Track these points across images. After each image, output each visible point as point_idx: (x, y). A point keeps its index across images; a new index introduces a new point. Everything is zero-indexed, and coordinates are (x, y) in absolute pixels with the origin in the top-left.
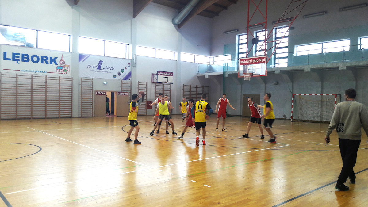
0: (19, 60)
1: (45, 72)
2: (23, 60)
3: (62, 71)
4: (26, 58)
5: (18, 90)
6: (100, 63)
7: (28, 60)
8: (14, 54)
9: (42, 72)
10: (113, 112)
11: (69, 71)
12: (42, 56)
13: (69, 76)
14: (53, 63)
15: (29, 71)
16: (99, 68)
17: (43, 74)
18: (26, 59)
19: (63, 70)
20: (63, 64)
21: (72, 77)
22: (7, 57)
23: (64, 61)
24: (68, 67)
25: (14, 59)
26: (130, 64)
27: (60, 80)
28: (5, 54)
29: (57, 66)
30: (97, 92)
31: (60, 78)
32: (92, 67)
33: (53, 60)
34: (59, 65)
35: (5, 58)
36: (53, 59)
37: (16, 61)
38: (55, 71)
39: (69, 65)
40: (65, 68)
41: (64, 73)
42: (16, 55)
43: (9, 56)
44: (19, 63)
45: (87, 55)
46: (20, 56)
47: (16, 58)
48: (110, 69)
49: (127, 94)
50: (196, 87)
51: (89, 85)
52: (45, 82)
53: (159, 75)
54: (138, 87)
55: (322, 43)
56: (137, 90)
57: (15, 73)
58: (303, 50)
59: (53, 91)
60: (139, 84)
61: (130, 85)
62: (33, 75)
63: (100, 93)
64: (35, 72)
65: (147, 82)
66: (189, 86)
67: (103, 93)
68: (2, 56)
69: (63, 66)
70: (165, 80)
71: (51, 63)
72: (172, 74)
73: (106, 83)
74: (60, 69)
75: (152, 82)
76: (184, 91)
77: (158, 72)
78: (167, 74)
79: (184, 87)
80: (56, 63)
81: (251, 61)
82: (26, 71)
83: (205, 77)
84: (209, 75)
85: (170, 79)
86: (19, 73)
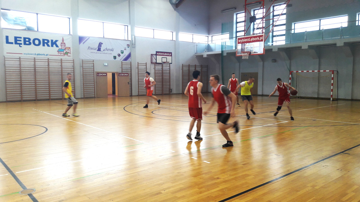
0: (21, 44)
1: (47, 55)
2: (25, 44)
3: (63, 54)
4: (27, 41)
5: (22, 73)
6: (100, 44)
7: (30, 44)
8: (16, 38)
9: (44, 55)
10: (114, 93)
11: (70, 54)
12: (43, 39)
13: (71, 58)
14: (54, 45)
15: (31, 54)
16: (99, 50)
17: (45, 56)
18: (27, 43)
19: (64, 52)
20: (64, 47)
21: (73, 60)
22: (10, 41)
23: (64, 44)
24: (69, 49)
25: (16, 43)
26: (129, 45)
27: (61, 62)
28: (7, 37)
29: (58, 48)
30: (98, 73)
31: (61, 60)
32: (92, 49)
33: (54, 43)
34: (60, 47)
35: (7, 42)
36: (54, 41)
37: (19, 45)
38: (57, 53)
39: (70, 48)
40: (66, 50)
41: (65, 55)
42: (18, 39)
43: (11, 40)
44: (21, 47)
45: (87, 37)
46: (22, 39)
47: (18, 42)
48: (110, 50)
49: (127, 75)
50: (194, 66)
51: (90, 67)
52: (47, 64)
53: (158, 55)
54: (138, 68)
55: (320, 20)
56: (137, 70)
57: (17, 56)
58: (301, 27)
59: (55, 73)
60: (139, 64)
61: (130, 66)
62: (36, 58)
63: (101, 74)
64: (38, 55)
65: (146, 63)
66: (188, 66)
67: (104, 74)
68: (5, 40)
69: (64, 48)
70: (164, 60)
71: (52, 46)
72: (170, 55)
73: (106, 64)
74: (61, 52)
75: (152, 63)
76: (183, 71)
77: (157, 52)
78: (165, 54)
79: (183, 67)
80: (57, 46)
81: (249, 40)
82: (29, 54)
83: (204, 57)
84: (207, 55)
85: (169, 59)
86: (22, 56)
